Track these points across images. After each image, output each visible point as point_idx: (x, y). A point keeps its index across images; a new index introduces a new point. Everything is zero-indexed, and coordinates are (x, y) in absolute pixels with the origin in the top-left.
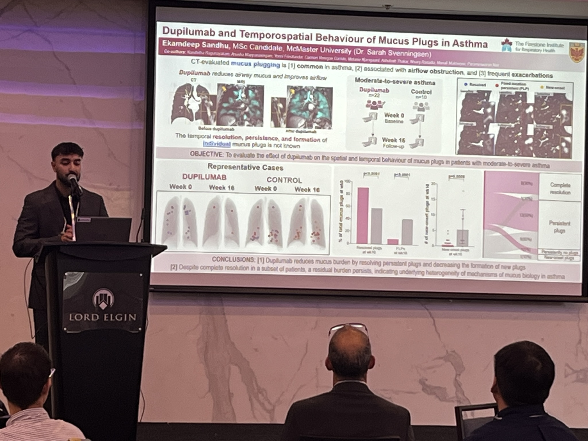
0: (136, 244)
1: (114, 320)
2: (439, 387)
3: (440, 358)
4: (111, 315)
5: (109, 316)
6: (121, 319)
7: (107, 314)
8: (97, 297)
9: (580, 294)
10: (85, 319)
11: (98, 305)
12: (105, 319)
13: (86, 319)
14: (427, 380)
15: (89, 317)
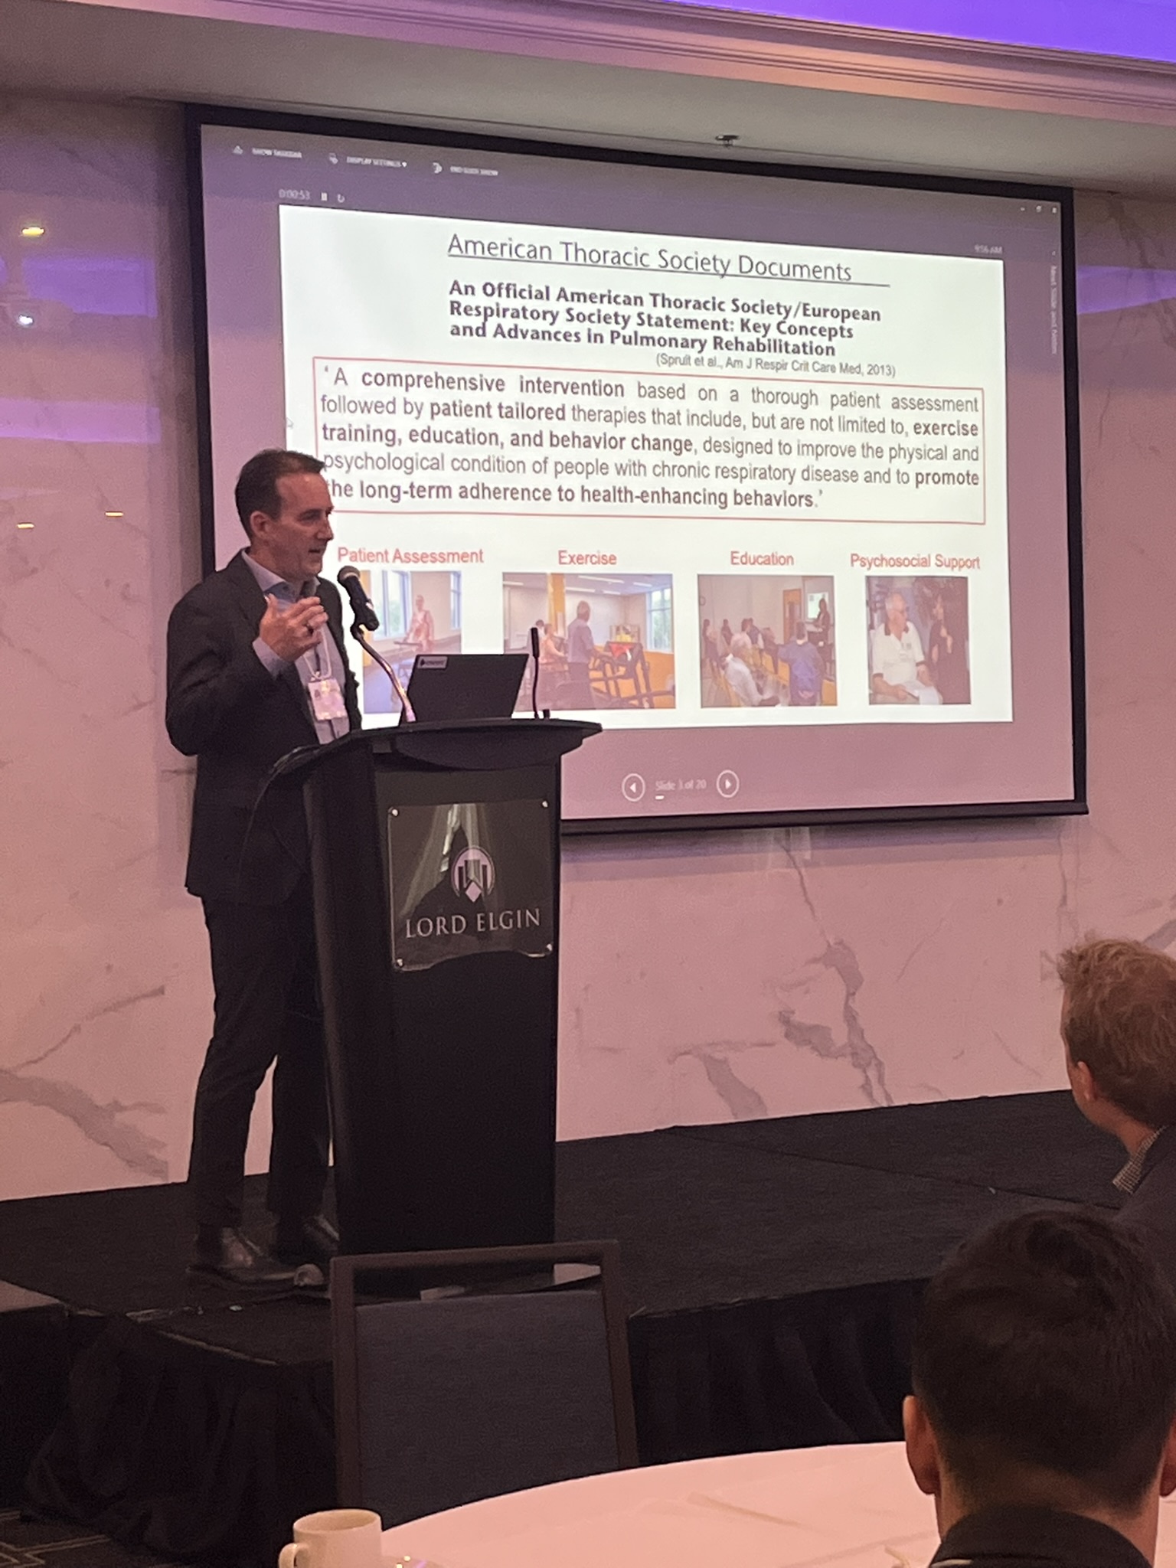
0: (537, 723)
1: (496, 928)
2: (816, 1027)
3: (815, 961)
4: (491, 915)
5: (485, 919)
6: (511, 921)
7: (482, 914)
8: (460, 869)
9: (1072, 797)
10: (439, 932)
11: (463, 890)
12: (479, 929)
13: (441, 930)
14: (793, 1012)
15: (446, 927)
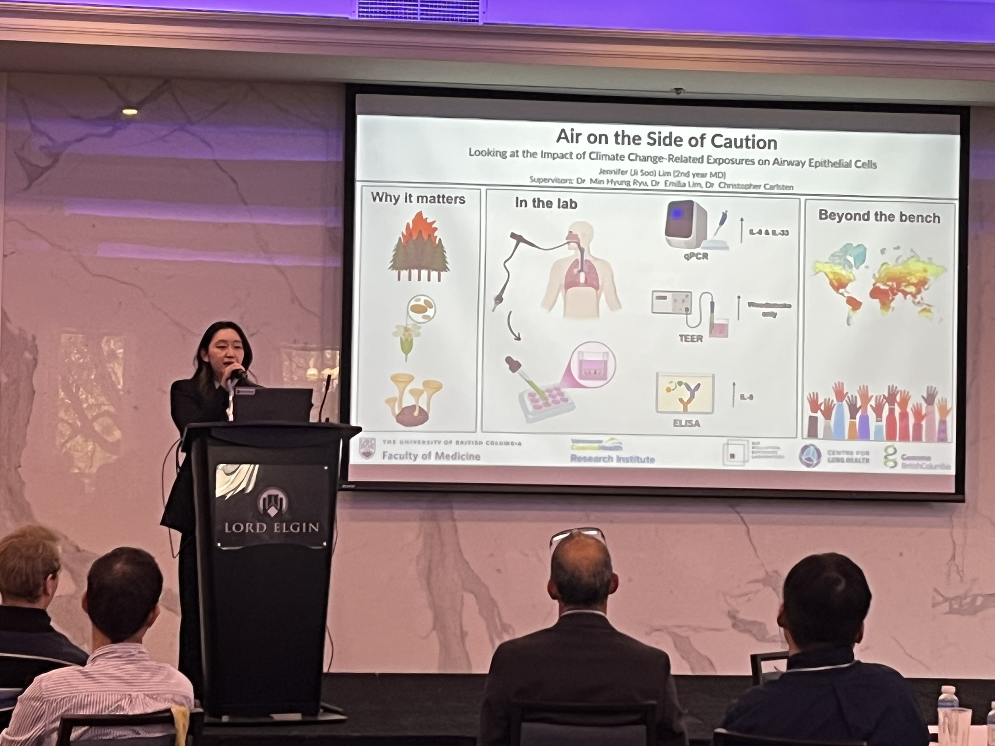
0: (319, 425)
1: (288, 532)
2: (754, 623)
3: (756, 581)
4: (284, 524)
5: (281, 526)
6: (298, 530)
7: (278, 523)
8: (264, 500)
9: (953, 491)
10: (247, 531)
11: (265, 510)
12: (276, 531)
14: (738, 612)
15: (252, 528)
